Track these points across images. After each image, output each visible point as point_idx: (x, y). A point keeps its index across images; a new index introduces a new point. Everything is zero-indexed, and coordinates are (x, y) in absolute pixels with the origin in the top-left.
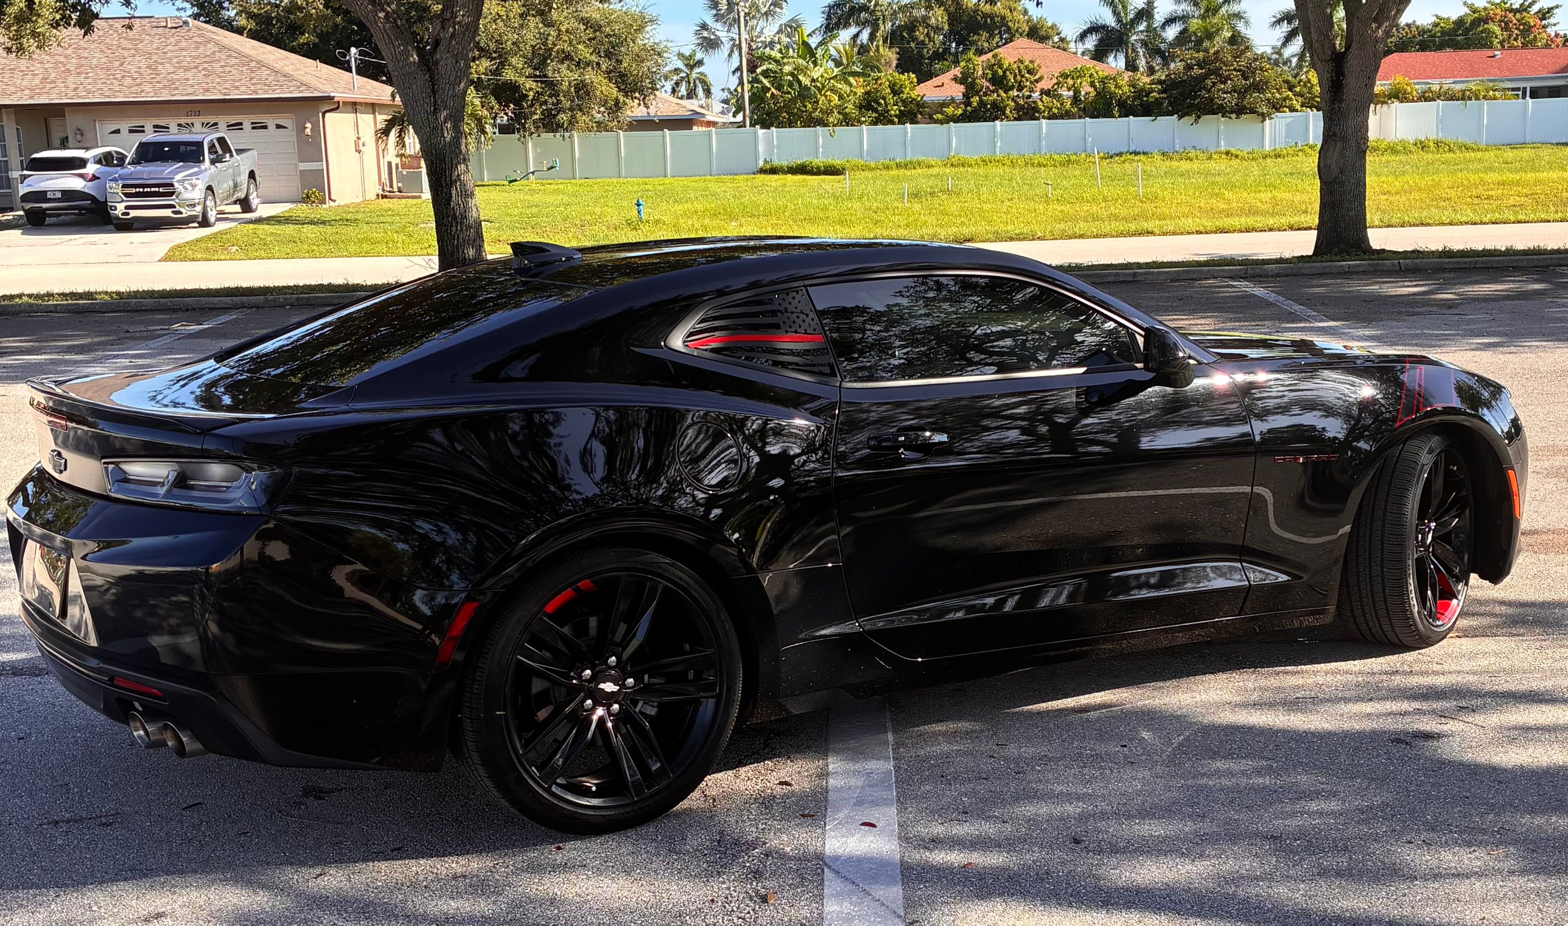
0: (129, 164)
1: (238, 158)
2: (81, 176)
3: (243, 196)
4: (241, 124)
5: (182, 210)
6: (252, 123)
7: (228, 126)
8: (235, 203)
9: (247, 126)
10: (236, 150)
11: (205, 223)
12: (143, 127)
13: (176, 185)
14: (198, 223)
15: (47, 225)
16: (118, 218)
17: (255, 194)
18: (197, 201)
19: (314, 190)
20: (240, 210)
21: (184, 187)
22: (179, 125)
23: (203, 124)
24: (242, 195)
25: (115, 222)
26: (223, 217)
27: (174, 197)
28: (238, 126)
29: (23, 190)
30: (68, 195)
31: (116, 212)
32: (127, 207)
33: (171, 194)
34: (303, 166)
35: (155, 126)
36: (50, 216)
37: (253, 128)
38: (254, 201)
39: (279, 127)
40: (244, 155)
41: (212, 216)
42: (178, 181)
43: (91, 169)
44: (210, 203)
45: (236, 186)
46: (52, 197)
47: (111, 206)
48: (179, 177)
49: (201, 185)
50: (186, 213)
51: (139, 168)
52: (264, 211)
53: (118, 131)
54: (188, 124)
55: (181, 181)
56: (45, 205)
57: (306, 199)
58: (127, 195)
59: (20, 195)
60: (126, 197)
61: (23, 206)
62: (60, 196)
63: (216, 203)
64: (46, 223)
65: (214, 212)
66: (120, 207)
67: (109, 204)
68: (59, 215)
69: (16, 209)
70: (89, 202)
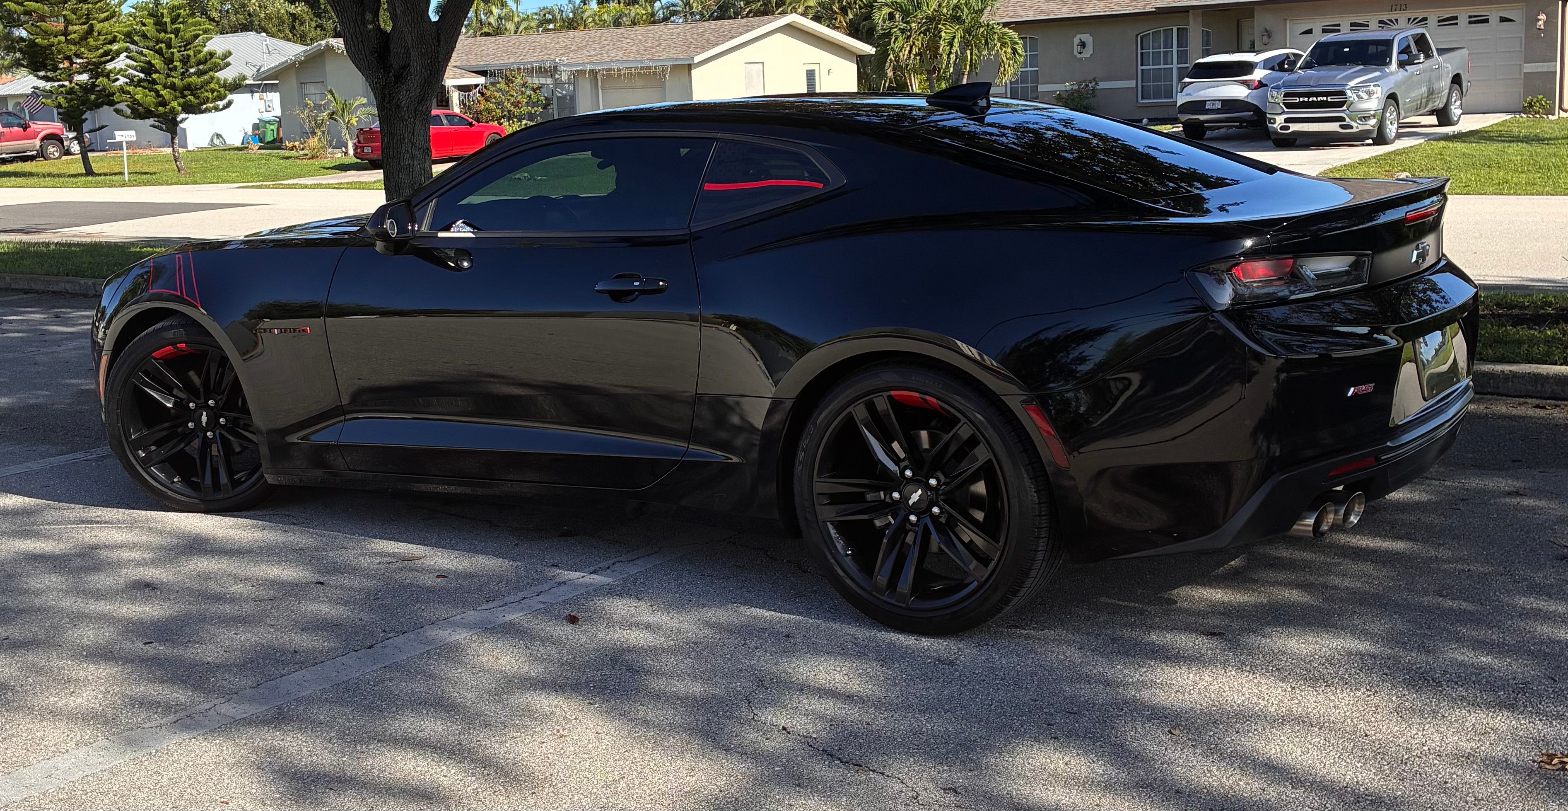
0: (1300, 68)
1: (1440, 59)
2: (1245, 83)
3: (1441, 106)
4: (1456, 18)
5: (1353, 124)
6: (1470, 17)
7: (1439, 21)
8: (1431, 113)
9: (1463, 20)
10: (1437, 49)
11: (1380, 139)
12: (1339, 25)
13: (1349, 93)
14: (1372, 139)
15: (1209, 139)
16: (1276, 133)
17: (1458, 103)
18: (1372, 112)
19: (1540, 97)
20: (1437, 123)
21: (1358, 96)
22: (1381, 22)
23: (1409, 19)
24: (1439, 104)
25: (1273, 137)
26: (1406, 130)
27: (1344, 108)
28: (1452, 20)
29: (1181, 100)
30: (1229, 105)
31: (1275, 126)
32: (1287, 121)
33: (1341, 104)
34: (1529, 68)
35: (1352, 25)
36: (1212, 129)
37: (1470, 23)
38: (1455, 110)
39: (1503, 20)
40: (1447, 56)
41: (1391, 130)
42: (1351, 89)
43: (1259, 74)
44: (1390, 115)
45: (1431, 93)
46: (1211, 107)
47: (1270, 119)
48: (1352, 84)
49: (1379, 93)
50: (1357, 127)
51: (1309, 71)
52: (1467, 123)
53: (1309, 32)
54: (1391, 21)
55: (1355, 89)
56: (1202, 117)
57: (1528, 109)
58: (1288, 106)
59: (1178, 105)
60: (1287, 108)
61: (1184, 118)
62: (1220, 107)
63: (1399, 114)
64: (1206, 137)
65: (1396, 126)
66: (1280, 120)
67: (1268, 116)
68: (1219, 128)
69: (1173, 121)
70: (1252, 113)
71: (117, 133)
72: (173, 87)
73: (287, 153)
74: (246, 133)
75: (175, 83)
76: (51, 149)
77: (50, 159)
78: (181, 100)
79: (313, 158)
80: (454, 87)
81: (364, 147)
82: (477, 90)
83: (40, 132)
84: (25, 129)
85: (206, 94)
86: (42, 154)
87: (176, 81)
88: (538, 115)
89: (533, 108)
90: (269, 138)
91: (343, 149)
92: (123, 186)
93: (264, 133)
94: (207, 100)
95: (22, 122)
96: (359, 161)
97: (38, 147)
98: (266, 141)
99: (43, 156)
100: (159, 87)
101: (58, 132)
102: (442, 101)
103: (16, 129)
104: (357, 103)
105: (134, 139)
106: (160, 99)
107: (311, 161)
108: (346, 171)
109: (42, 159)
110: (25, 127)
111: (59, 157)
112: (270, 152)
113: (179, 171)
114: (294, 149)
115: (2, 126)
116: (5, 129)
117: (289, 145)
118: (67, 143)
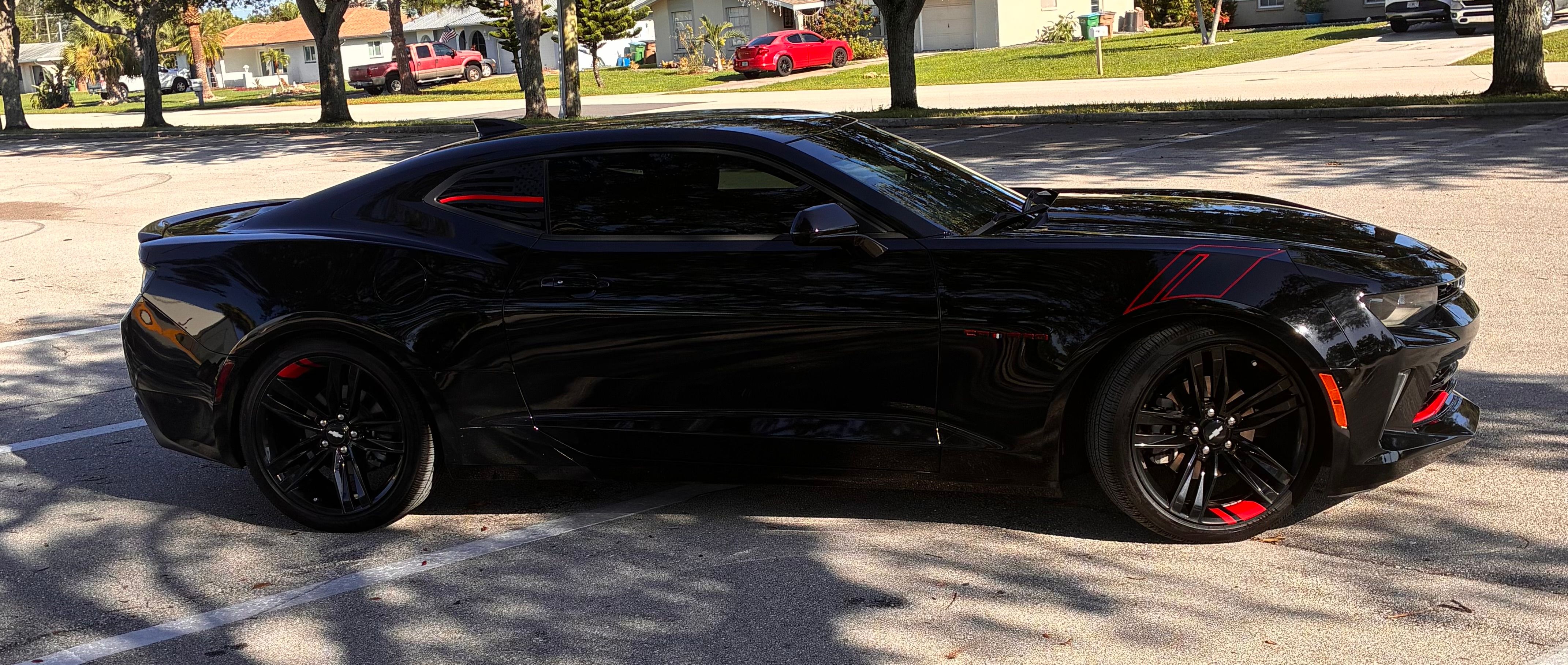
15: (1412, 31)
16: (1458, 24)
25: (1455, 27)
30: (1424, 4)
31: (1457, 19)
32: (1465, 15)
36: (1413, 23)
46: (1411, 7)
47: (1453, 14)
56: (1404, 15)
59: (1386, 5)
60: (1466, 5)
61: (1390, 15)
62: (1417, 6)
63: (1554, 6)
64: (1409, 29)
65: (1551, 15)
66: (1460, 14)
67: (1452, 11)
68: (1420, 22)
69: (1383, 19)
70: (1442, 10)
72: (595, 18)
73: (666, 70)
74: (619, 56)
75: (597, 16)
76: (472, 73)
77: (472, 81)
78: (603, 29)
79: (691, 73)
80: (800, 10)
81: (741, 62)
82: (818, 12)
83: (464, 59)
84: (453, 57)
85: (623, 24)
86: (466, 77)
87: (598, 14)
88: (870, 31)
89: (865, 25)
91: (715, 66)
93: (634, 55)
94: (624, 28)
95: (451, 51)
96: (738, 73)
97: (463, 71)
98: (639, 60)
99: (467, 79)
100: (585, 19)
101: (477, 58)
102: (788, 23)
103: (446, 57)
104: (724, 28)
106: (586, 29)
107: (692, 75)
108: (728, 81)
109: (466, 81)
110: (453, 55)
111: (479, 80)
112: (649, 70)
113: (599, 85)
114: (669, 66)
115: (435, 55)
116: (438, 58)
117: (665, 64)
118: (483, 67)
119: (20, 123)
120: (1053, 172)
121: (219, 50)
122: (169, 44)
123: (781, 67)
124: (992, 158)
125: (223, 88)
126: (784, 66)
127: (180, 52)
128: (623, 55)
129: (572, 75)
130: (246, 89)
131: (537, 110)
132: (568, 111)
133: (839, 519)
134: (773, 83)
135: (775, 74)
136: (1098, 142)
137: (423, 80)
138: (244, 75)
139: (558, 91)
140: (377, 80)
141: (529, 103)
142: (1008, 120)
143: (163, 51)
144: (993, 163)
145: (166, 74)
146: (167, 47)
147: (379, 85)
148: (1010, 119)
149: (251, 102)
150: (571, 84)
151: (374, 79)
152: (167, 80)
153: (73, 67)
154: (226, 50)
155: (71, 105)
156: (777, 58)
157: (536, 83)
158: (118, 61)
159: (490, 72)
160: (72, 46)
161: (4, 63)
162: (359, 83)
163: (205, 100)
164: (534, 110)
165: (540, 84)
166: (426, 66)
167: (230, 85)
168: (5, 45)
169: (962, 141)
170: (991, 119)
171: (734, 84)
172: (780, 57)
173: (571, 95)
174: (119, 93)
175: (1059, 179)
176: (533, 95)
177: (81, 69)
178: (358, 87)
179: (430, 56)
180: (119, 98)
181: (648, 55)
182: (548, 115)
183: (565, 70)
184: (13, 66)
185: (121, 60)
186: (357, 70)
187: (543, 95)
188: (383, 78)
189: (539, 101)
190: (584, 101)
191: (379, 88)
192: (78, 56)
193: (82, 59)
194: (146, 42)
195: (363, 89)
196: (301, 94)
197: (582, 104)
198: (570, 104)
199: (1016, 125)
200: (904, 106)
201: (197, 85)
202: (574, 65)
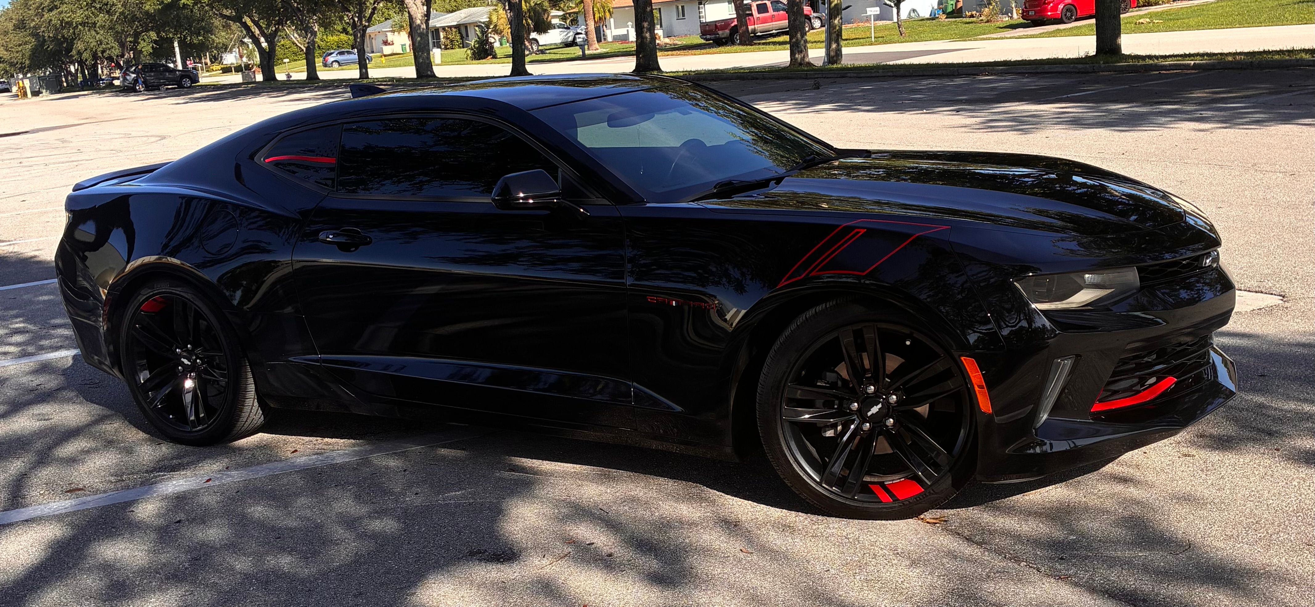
71: (868, 9)
73: (968, 20)
74: (933, 8)
79: (988, 21)
81: (1029, 11)
90: (950, 9)
91: (1010, 14)
92: (871, 44)
93: (946, 7)
96: (1025, 21)
98: (948, 11)
101: (809, 13)
103: (782, 12)
105: (878, 13)
107: (987, 24)
108: (1015, 29)
111: (809, 31)
112: (954, 20)
113: (901, 35)
114: (972, 16)
115: (772, 11)
116: (775, 13)
117: (968, 14)
118: (812, 21)
119: (429, 73)
120: (1173, 119)
121: (609, 11)
122: (574, 6)
123: (1065, 15)
124: (1134, 104)
125: (611, 42)
126: (1069, 14)
127: (579, 12)
128: (936, 7)
129: (835, 28)
130: (628, 43)
131: (799, 59)
132: (831, 60)
133: (575, 465)
134: (1053, 30)
135: (1060, 21)
136: (1252, 88)
137: (761, 32)
138: (628, 31)
139: (824, 44)
140: (723, 34)
141: (792, 54)
142: (1187, 67)
143: (569, 11)
144: (1130, 109)
145: (568, 31)
146: (572, 8)
147: (724, 38)
148: (1189, 65)
149: (620, 53)
150: (834, 36)
151: (720, 32)
152: (569, 35)
153: (496, 26)
154: (614, 10)
155: (495, 57)
156: (1062, 7)
157: (799, 35)
158: (530, 22)
159: (820, 25)
160: (496, 9)
161: (419, 25)
162: (708, 37)
163: (587, 52)
164: (797, 59)
165: (802, 37)
166: (764, 21)
167: (617, 39)
168: (419, 10)
169: (1127, 86)
170: (1170, 65)
171: (1021, 32)
172: (1064, 6)
173: (834, 46)
174: (530, 47)
175: (1172, 126)
176: (797, 47)
177: (502, 28)
178: (707, 40)
179: (768, 12)
180: (530, 51)
181: (959, 7)
182: (809, 64)
183: (830, 23)
184: (425, 27)
185: (531, 20)
186: (707, 25)
187: (805, 47)
188: (727, 32)
189: (801, 52)
190: (845, 51)
191: (724, 40)
192: (500, 17)
193: (502, 20)
194: (514, 6)
195: (712, 42)
196: (665, 46)
197: (843, 53)
198: (832, 54)
199: (1193, 71)
200: (1106, 53)
201: (581, 40)
202: (838, 19)
